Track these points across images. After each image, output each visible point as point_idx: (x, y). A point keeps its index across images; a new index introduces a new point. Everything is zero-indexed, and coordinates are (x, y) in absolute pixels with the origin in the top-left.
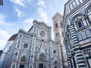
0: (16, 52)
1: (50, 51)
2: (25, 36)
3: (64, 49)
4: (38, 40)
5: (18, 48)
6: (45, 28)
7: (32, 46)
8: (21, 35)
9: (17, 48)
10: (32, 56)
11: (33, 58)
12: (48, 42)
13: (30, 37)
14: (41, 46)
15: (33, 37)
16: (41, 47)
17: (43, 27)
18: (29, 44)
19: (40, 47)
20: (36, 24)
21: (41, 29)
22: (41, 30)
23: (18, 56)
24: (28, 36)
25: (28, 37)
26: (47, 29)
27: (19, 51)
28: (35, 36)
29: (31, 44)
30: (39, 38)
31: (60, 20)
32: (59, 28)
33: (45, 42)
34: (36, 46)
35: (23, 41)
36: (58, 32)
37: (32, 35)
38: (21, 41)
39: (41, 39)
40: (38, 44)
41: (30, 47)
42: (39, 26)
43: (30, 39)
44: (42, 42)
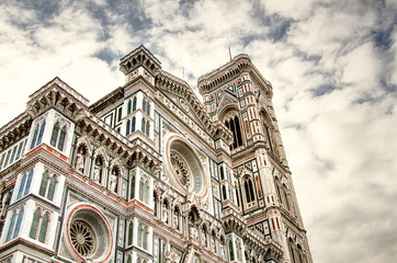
2: (83, 149)
4: (166, 202)
5: (37, 242)
6: (196, 128)
7: (135, 243)
8: (64, 133)
9: (32, 235)
12: (221, 232)
13: (116, 170)
14: (184, 254)
15: (139, 172)
16: (183, 260)
17: (184, 118)
18: (112, 225)
20: (153, 81)
21: (176, 124)
22: (175, 136)
24: (101, 150)
26: (207, 139)
28: (151, 164)
29: (122, 222)
30: (170, 192)
31: (257, 101)
32: (254, 151)
33: (204, 228)
34: (156, 253)
35: (68, 188)
36: (246, 176)
37: (131, 153)
38: (62, 179)
39: (182, 200)
40: (168, 238)
41: (118, 248)
42: (165, 101)
43: (114, 184)
44: (193, 230)
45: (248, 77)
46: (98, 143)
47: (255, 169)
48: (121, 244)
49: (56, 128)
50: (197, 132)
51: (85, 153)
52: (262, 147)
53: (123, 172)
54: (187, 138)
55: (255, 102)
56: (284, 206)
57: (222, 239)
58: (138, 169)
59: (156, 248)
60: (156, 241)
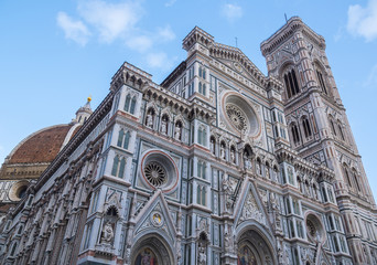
0: (111, 203)
1: (294, 220)
2: (152, 111)
3: (352, 215)
4: (223, 144)
5: (117, 178)
6: (250, 85)
7: (195, 175)
8: (134, 102)
9: (114, 173)
10: (203, 236)
11: (205, 252)
12: (274, 162)
13: (179, 124)
14: (240, 181)
15: (197, 124)
16: (239, 186)
17: (238, 77)
18: (177, 163)
19: (234, 187)
20: (208, 53)
21: (231, 83)
22: (231, 92)
23: (119, 227)
24: (166, 110)
25: (166, 118)
26: (261, 91)
27: (125, 195)
28: (207, 116)
29: (185, 160)
30: (227, 135)
31: (310, 54)
32: (308, 96)
33: (259, 160)
34: (216, 181)
35: (141, 139)
36: (304, 117)
37: (190, 110)
38: (134, 134)
39: (237, 140)
40: (225, 170)
41: (182, 179)
42: (220, 67)
43: (178, 134)
44: (247, 162)
45: (300, 35)
46: (163, 105)
47: (310, 110)
48: (185, 176)
49: (128, 98)
50: (251, 87)
51: (153, 113)
52: (315, 91)
53: (186, 124)
54: (241, 93)
55: (308, 56)
56: (338, 138)
57: (275, 167)
58: (196, 121)
59: (215, 177)
60: (215, 173)
